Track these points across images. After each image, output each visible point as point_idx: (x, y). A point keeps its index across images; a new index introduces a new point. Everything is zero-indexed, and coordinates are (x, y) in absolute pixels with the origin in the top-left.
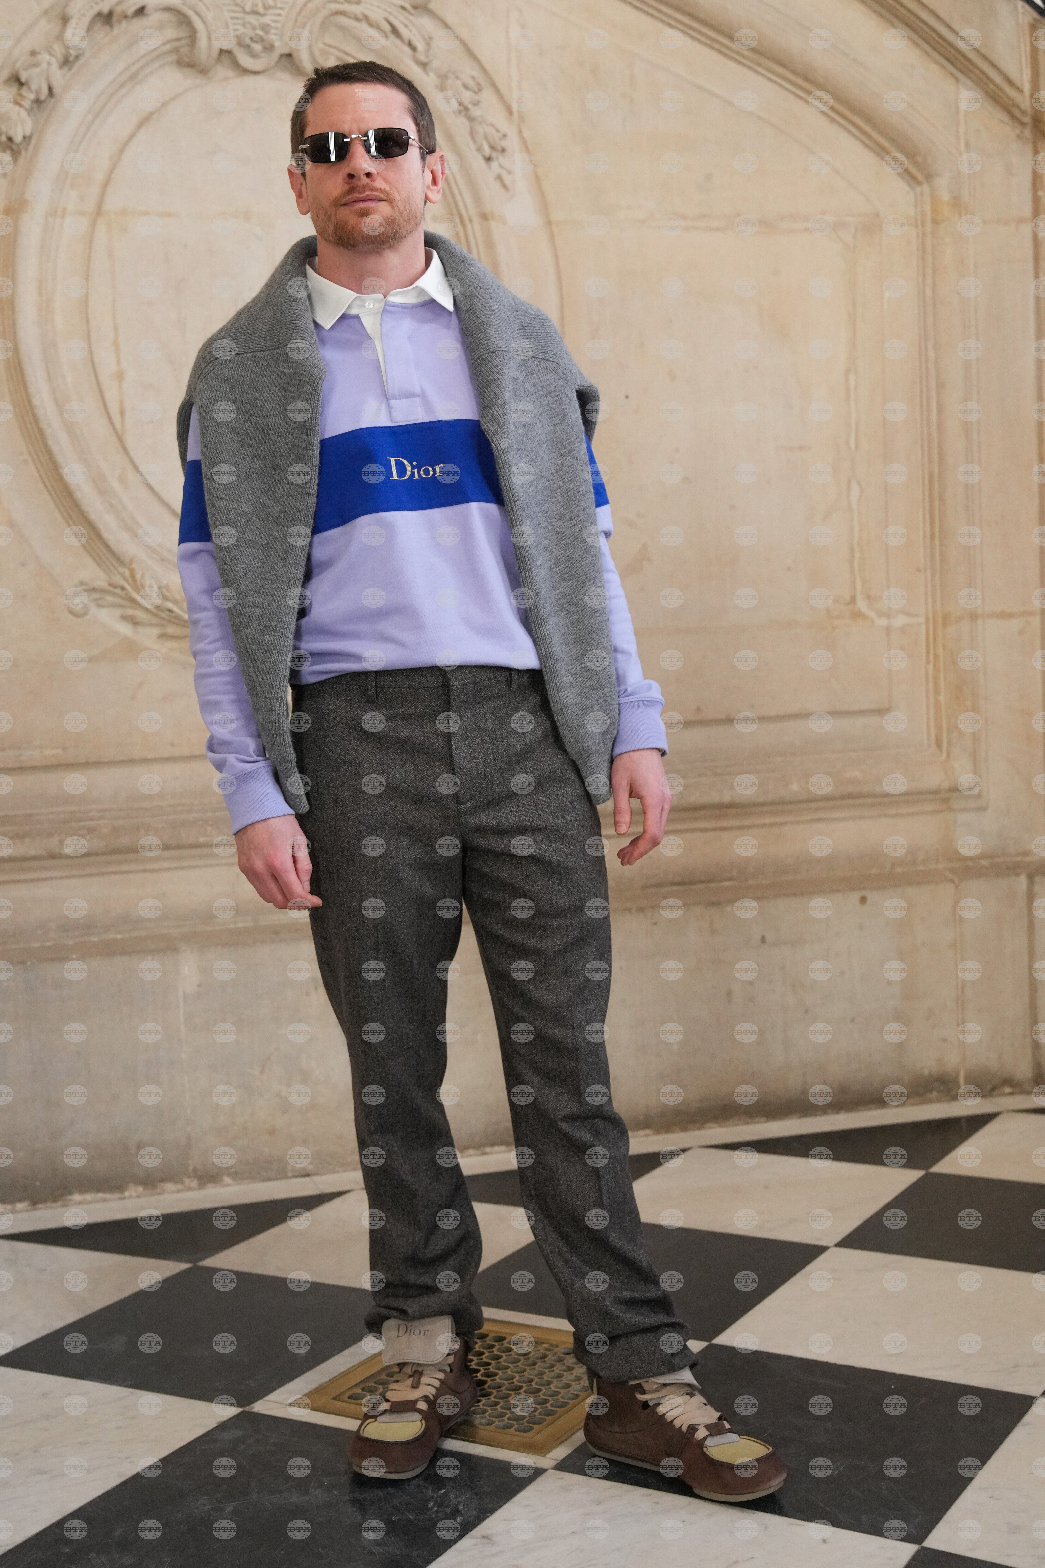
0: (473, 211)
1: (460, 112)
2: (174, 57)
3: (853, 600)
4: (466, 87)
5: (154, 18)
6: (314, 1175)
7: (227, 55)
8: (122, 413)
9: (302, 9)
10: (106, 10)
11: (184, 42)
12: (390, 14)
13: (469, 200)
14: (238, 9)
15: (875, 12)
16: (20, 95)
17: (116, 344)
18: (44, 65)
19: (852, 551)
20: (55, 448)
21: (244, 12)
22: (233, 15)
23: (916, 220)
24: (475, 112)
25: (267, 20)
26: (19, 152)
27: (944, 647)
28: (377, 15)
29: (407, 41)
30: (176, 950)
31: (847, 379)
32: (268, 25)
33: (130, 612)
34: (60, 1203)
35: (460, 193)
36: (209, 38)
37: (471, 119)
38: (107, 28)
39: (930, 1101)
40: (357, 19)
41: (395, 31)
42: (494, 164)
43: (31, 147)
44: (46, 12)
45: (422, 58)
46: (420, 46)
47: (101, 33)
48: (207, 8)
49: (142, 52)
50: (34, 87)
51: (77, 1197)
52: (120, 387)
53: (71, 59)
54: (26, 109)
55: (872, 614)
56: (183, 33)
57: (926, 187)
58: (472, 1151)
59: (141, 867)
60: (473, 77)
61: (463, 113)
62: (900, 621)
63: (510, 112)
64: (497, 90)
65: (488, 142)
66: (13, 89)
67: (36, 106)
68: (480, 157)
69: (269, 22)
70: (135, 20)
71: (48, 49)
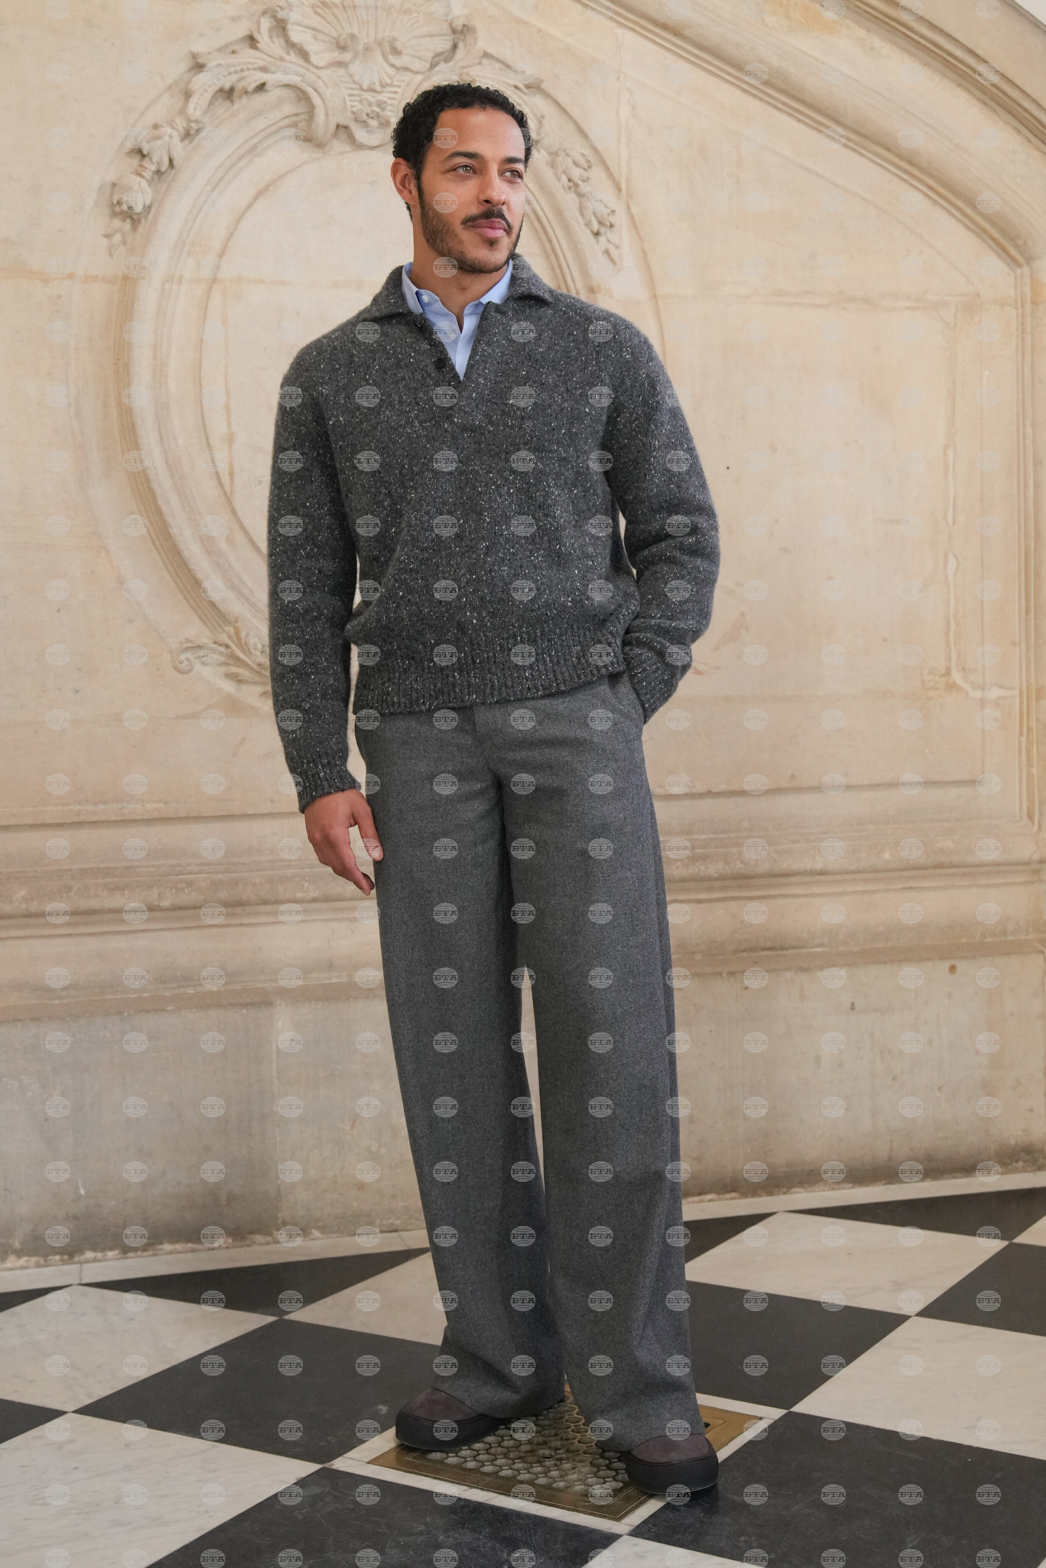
0: (580, 284)
1: (570, 188)
3: (948, 672)
4: (576, 164)
5: (273, 94)
6: (403, 1229)
7: (343, 130)
8: (231, 474)
10: (227, 86)
11: (302, 117)
13: (576, 274)
14: (356, 86)
15: (979, 99)
16: (142, 166)
17: (227, 407)
18: (166, 138)
19: (948, 624)
20: (164, 508)
21: (362, 89)
22: (351, 92)
23: (1016, 301)
24: (585, 188)
25: (383, 97)
26: (139, 221)
27: (1038, 720)
30: (270, 1004)
31: (945, 455)
32: (385, 102)
33: (234, 669)
34: (150, 1253)
35: (568, 267)
36: (327, 115)
37: (580, 195)
38: (228, 102)
39: (1016, 1171)
42: (602, 239)
43: (150, 216)
44: (170, 87)
47: (222, 108)
48: (326, 85)
49: (261, 127)
50: (155, 158)
51: (167, 1247)
52: (230, 450)
53: (192, 132)
54: (147, 180)
55: (966, 686)
56: (301, 108)
57: (1026, 269)
59: (238, 921)
60: (583, 155)
61: (573, 189)
62: (994, 693)
63: (619, 189)
64: (607, 168)
65: (597, 217)
66: (135, 161)
67: (156, 177)
68: (589, 232)
69: (385, 99)
70: (256, 95)
71: (171, 123)
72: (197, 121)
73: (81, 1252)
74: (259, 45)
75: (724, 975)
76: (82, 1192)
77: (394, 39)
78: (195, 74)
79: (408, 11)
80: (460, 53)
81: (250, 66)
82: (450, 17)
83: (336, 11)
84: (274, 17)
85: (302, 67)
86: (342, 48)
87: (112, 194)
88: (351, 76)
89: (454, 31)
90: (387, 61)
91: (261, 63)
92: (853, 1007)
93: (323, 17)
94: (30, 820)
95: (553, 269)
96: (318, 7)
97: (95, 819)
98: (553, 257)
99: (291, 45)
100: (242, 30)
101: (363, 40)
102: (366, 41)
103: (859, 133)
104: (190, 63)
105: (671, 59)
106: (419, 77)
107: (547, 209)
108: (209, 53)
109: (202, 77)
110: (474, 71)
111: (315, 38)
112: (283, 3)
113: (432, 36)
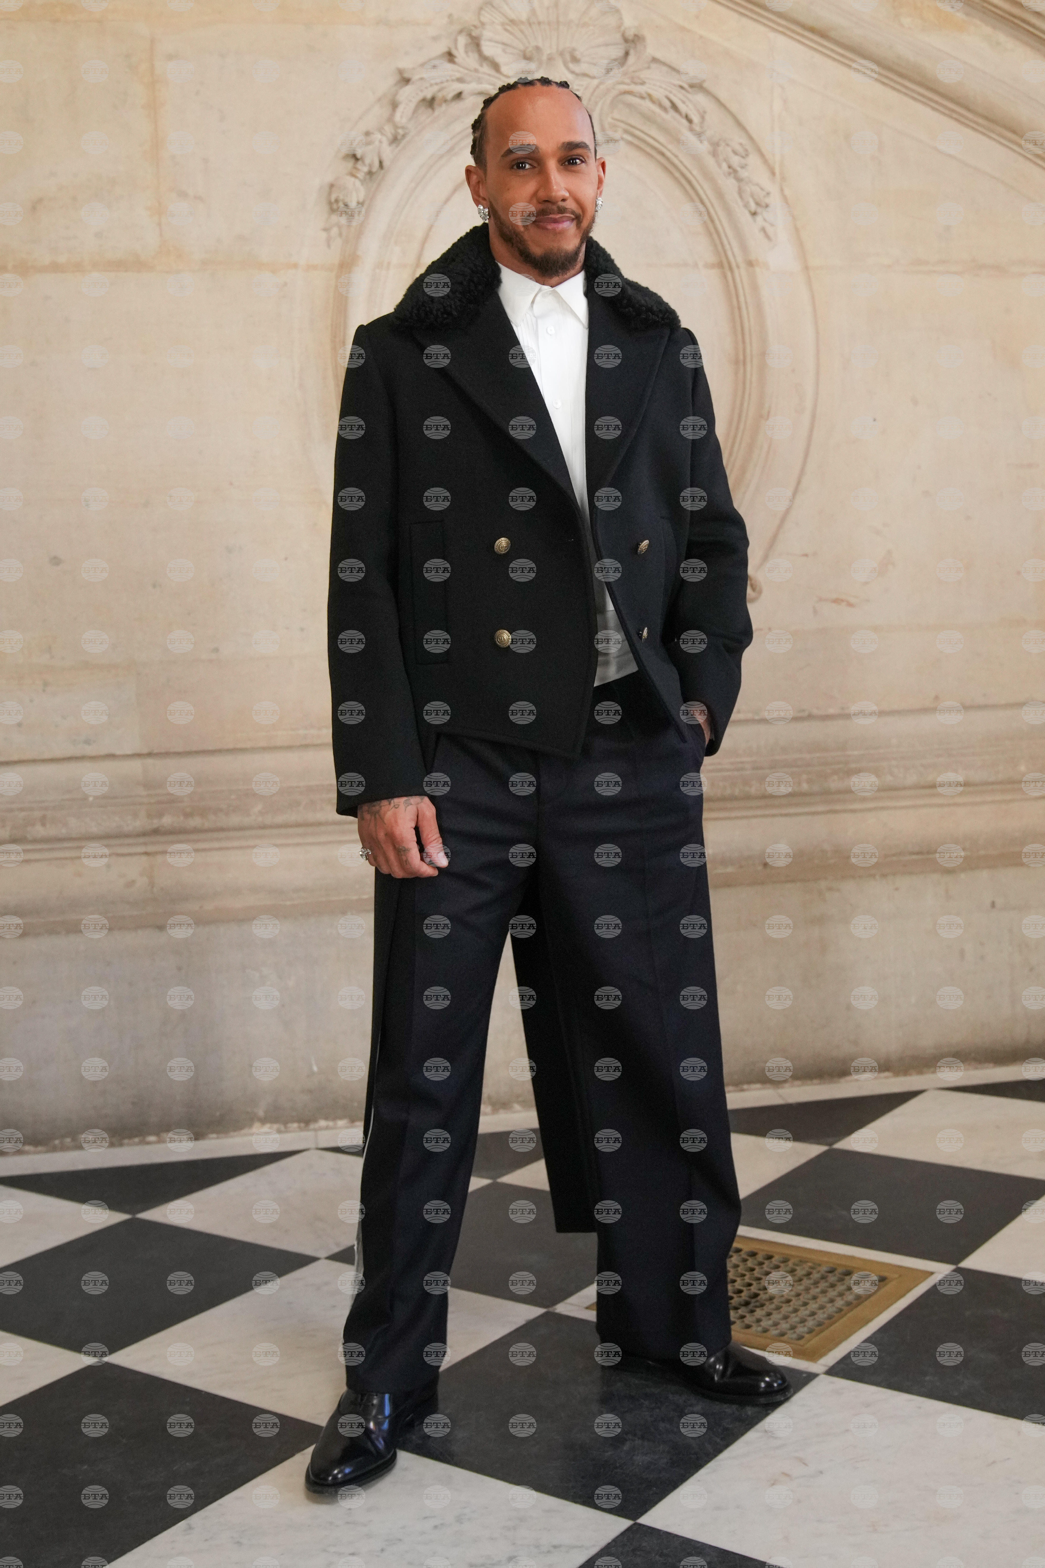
0: (740, 259)
1: (730, 174)
5: (469, 101)
10: (429, 96)
12: (671, 92)
13: (736, 250)
16: (355, 168)
18: (377, 143)
24: (743, 174)
28: (659, 93)
29: (684, 115)
35: (729, 244)
37: (739, 180)
38: (430, 110)
40: (642, 98)
41: (674, 107)
42: (759, 218)
43: (364, 211)
44: (379, 100)
45: (698, 129)
46: (696, 119)
47: (425, 116)
50: (367, 161)
53: (399, 137)
54: (360, 180)
60: (741, 144)
61: (732, 175)
63: (773, 173)
64: (762, 155)
65: (754, 199)
66: (350, 164)
67: (368, 177)
68: (747, 213)
70: (453, 103)
71: (381, 130)
72: (403, 128)
73: (315, 1120)
74: (456, 60)
75: (877, 877)
76: (315, 1069)
77: (574, 50)
78: (401, 87)
79: (585, 25)
80: (631, 59)
81: (449, 78)
82: (622, 29)
83: (523, 27)
84: (470, 35)
85: (494, 77)
86: (528, 58)
87: (330, 194)
89: (626, 40)
90: (568, 68)
91: (458, 75)
92: (993, 905)
93: (511, 33)
94: (263, 744)
95: (715, 246)
96: (507, 24)
97: (319, 742)
98: (715, 236)
99: (483, 58)
100: (441, 47)
101: (547, 51)
102: (549, 52)
103: (986, 118)
104: (397, 77)
105: (818, 58)
106: (596, 82)
107: (709, 192)
108: (414, 69)
109: (408, 90)
110: (644, 75)
111: (504, 51)
112: (476, 23)
113: (607, 45)
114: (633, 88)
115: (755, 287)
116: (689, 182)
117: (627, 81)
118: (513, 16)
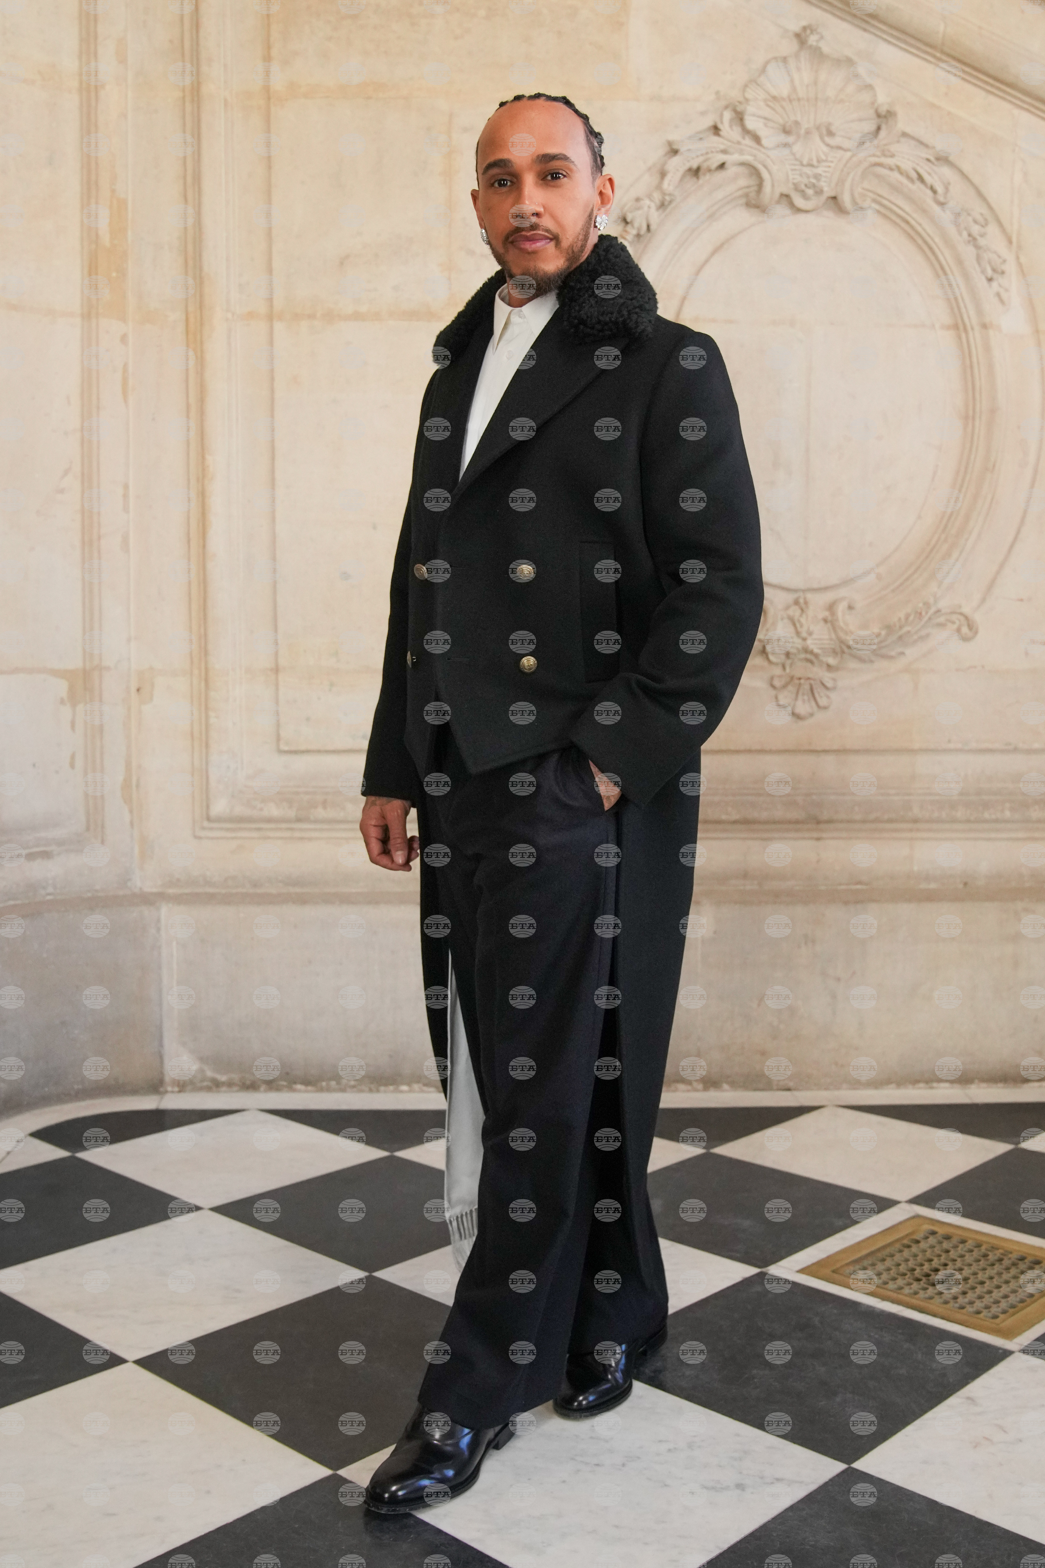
0: (975, 321)
1: (969, 242)
2: (744, 200)
4: (975, 222)
5: (731, 171)
6: (795, 1089)
7: (785, 198)
9: (847, 162)
10: (695, 166)
11: (753, 189)
12: (918, 164)
13: (972, 313)
14: (797, 163)
16: (626, 231)
18: (646, 209)
21: (802, 165)
22: (793, 167)
24: (982, 242)
25: (819, 171)
28: (907, 166)
29: (929, 186)
32: (820, 175)
35: (966, 307)
36: (773, 186)
37: (977, 247)
38: (695, 179)
40: (891, 169)
41: (921, 178)
42: (995, 284)
44: (649, 169)
45: (942, 199)
46: (940, 189)
47: (691, 183)
48: (773, 162)
49: (720, 197)
50: (636, 224)
53: (666, 203)
56: (753, 182)
58: (922, 1085)
60: (982, 214)
61: (972, 243)
63: (1011, 242)
64: (1001, 224)
65: (991, 266)
66: (620, 227)
67: (636, 240)
68: (984, 278)
69: (820, 172)
70: (717, 173)
71: (650, 197)
72: (670, 195)
74: (721, 133)
77: (830, 124)
78: (670, 158)
79: (842, 101)
80: (883, 133)
81: (713, 150)
82: (876, 105)
83: (784, 103)
84: (735, 111)
85: (755, 148)
86: (786, 131)
88: (794, 154)
89: (879, 116)
90: (823, 141)
91: (722, 147)
93: (773, 109)
95: (952, 309)
96: (770, 101)
98: (953, 301)
99: (746, 131)
100: (708, 122)
101: (805, 126)
102: (806, 126)
104: (667, 149)
106: (849, 154)
107: (949, 258)
109: (676, 159)
110: (894, 148)
111: (766, 125)
112: (741, 99)
113: (860, 120)
114: (883, 160)
115: (987, 349)
116: (931, 249)
117: (878, 153)
118: (774, 92)
